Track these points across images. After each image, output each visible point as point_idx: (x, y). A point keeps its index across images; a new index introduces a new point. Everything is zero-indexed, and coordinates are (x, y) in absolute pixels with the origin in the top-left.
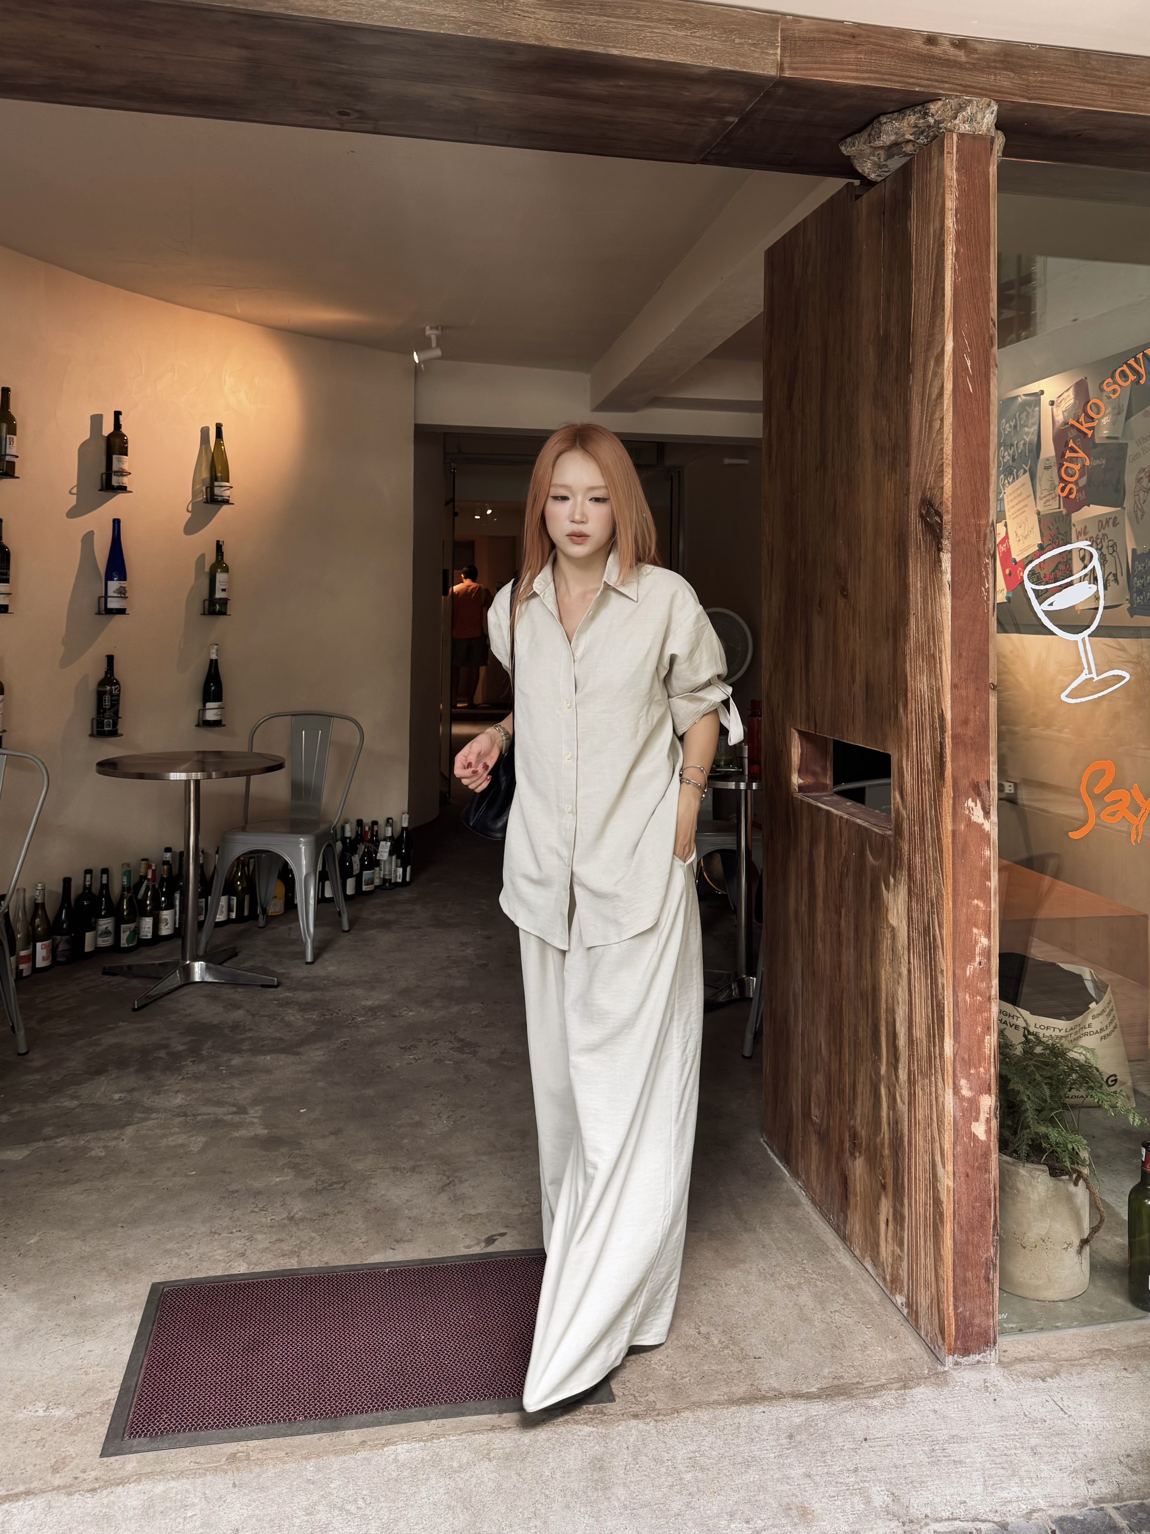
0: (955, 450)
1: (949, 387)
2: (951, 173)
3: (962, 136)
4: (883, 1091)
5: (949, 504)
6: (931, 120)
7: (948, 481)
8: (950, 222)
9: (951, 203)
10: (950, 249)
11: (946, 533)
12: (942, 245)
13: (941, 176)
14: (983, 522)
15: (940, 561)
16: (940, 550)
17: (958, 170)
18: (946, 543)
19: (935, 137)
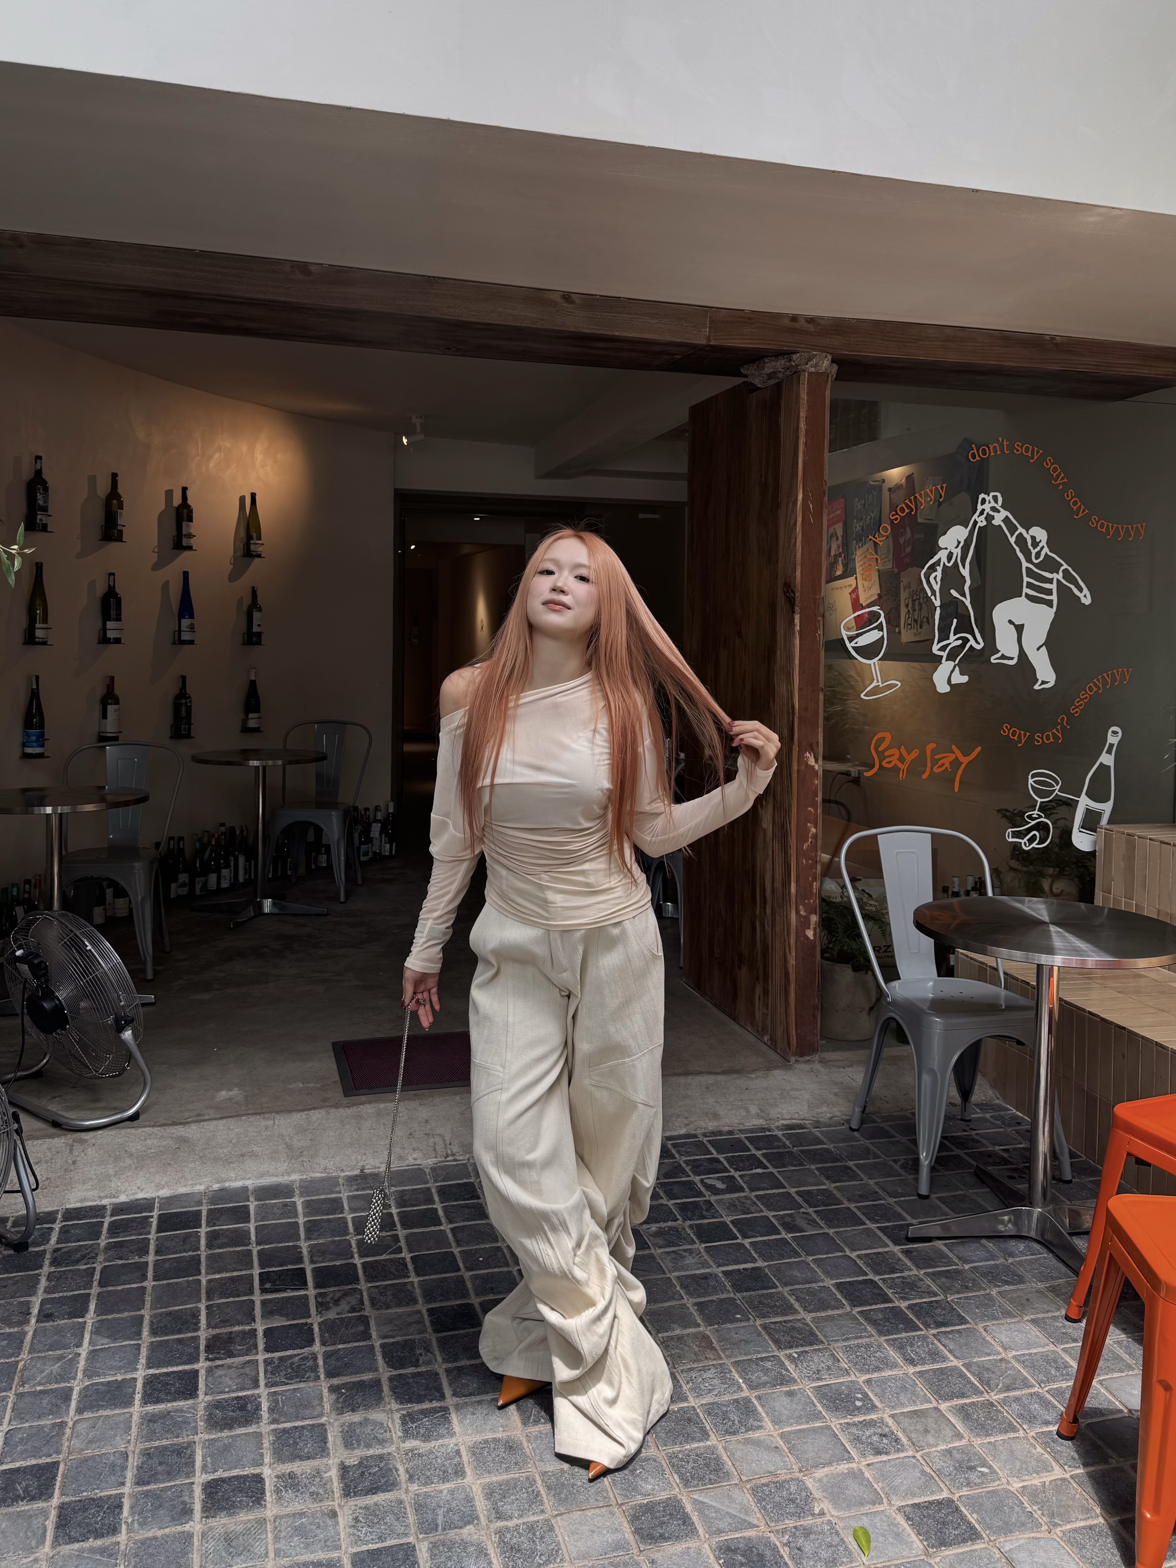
0: (802, 556)
1: (800, 520)
2: (804, 396)
3: (810, 374)
4: (758, 924)
5: (799, 587)
6: (793, 364)
7: (798, 573)
8: (802, 425)
9: (803, 414)
10: (802, 440)
11: (797, 603)
12: (797, 438)
13: (798, 397)
14: (818, 597)
15: (793, 619)
16: (794, 612)
17: (807, 394)
18: (797, 609)
19: (796, 372)
